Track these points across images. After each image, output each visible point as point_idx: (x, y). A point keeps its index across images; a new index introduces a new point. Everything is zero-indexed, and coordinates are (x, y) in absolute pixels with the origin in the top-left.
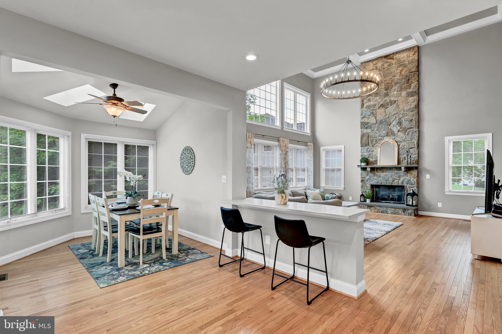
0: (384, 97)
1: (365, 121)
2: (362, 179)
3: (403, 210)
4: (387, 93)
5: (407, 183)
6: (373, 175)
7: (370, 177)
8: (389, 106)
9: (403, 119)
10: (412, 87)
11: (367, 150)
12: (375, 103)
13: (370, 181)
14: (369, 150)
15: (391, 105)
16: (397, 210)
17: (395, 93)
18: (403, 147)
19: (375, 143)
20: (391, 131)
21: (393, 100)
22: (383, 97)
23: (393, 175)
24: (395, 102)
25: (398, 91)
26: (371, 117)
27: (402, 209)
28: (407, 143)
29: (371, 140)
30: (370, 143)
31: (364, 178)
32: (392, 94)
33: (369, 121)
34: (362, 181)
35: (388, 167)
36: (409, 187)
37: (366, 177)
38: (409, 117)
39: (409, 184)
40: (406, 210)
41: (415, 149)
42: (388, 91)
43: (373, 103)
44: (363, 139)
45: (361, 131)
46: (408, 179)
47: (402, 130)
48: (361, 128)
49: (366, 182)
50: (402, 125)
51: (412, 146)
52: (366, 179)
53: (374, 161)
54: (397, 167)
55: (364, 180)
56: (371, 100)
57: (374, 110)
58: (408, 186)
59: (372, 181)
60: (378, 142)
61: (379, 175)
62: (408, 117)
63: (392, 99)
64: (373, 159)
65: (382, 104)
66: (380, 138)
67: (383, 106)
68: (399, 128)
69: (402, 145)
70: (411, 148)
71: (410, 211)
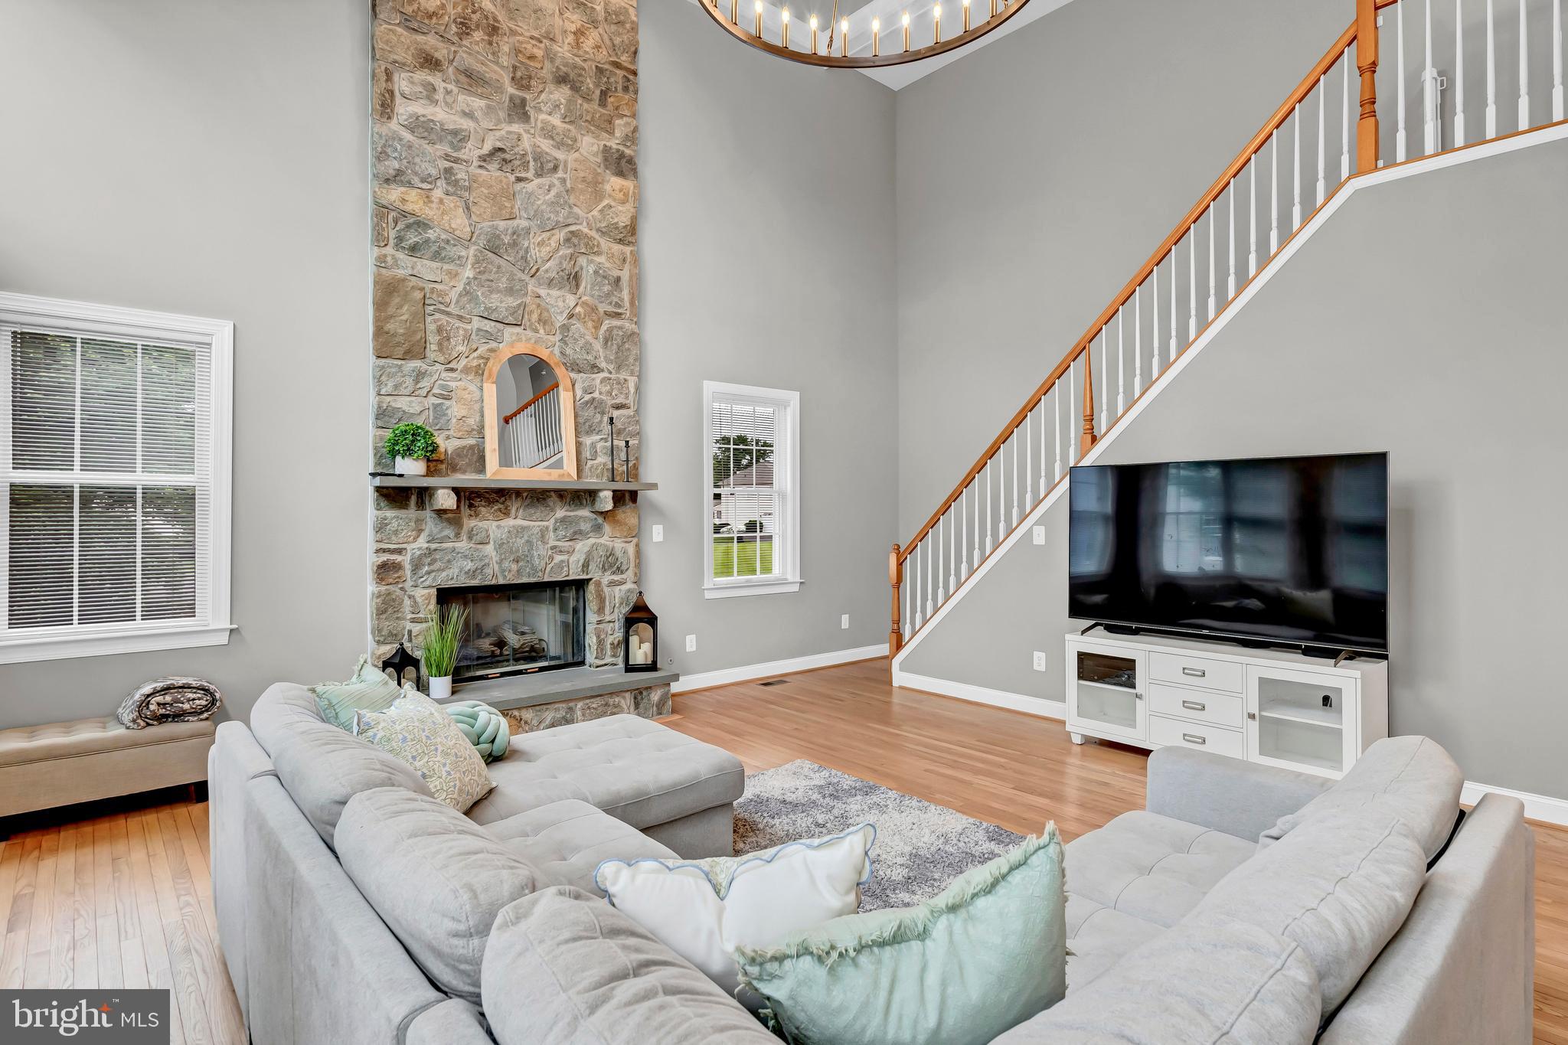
0: (509, 115)
1: (409, 207)
2: (385, 557)
3: (635, 698)
4: (523, 102)
5: (603, 566)
6: (449, 532)
7: (433, 546)
8: (530, 175)
9: (585, 265)
10: (618, 134)
11: (417, 381)
12: (466, 124)
13: (432, 567)
14: (425, 383)
15: (538, 175)
16: (611, 701)
17: (556, 121)
18: (587, 397)
19: (461, 348)
20: (539, 306)
21: (547, 153)
22: (502, 115)
23: (547, 528)
24: (555, 168)
25: (567, 120)
26: (438, 193)
27: (631, 691)
28: (601, 382)
29: (439, 330)
30: (434, 347)
31: (399, 551)
32: (543, 121)
33: (430, 212)
34: (385, 571)
35: (526, 490)
36: (612, 584)
37: (409, 547)
38: (607, 265)
39: (609, 572)
40: (645, 693)
41: (630, 412)
42: (528, 97)
43: (452, 116)
44: (391, 310)
45: (381, 261)
46: (606, 546)
47: (585, 316)
48: (379, 239)
49: (408, 573)
50: (581, 289)
51: (620, 400)
52: (408, 557)
53: (460, 452)
54: (565, 490)
55: (397, 567)
56: (439, 96)
57: (456, 161)
58: (607, 578)
59: (443, 570)
60: (476, 349)
61: (484, 533)
62: (601, 259)
63: (545, 145)
64: (448, 438)
65: (500, 149)
66: (488, 326)
67: (504, 160)
68: (571, 300)
69: (586, 385)
70: (618, 407)
71: (655, 696)
